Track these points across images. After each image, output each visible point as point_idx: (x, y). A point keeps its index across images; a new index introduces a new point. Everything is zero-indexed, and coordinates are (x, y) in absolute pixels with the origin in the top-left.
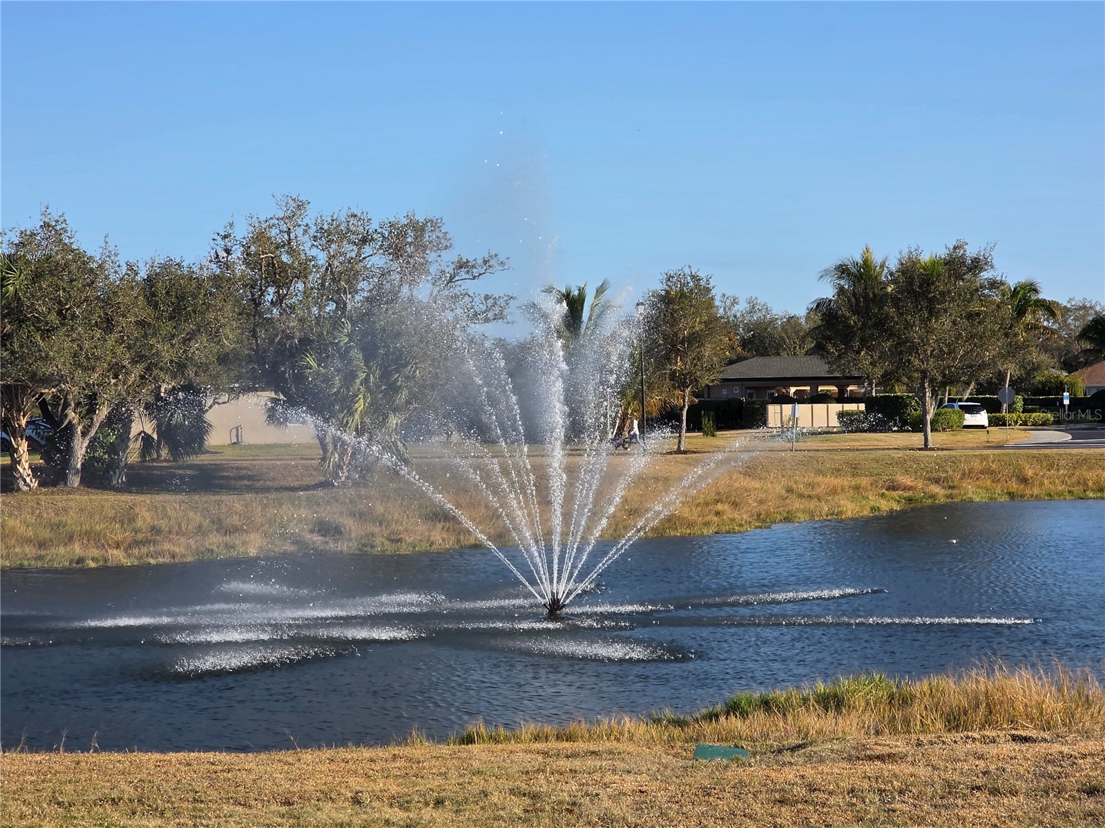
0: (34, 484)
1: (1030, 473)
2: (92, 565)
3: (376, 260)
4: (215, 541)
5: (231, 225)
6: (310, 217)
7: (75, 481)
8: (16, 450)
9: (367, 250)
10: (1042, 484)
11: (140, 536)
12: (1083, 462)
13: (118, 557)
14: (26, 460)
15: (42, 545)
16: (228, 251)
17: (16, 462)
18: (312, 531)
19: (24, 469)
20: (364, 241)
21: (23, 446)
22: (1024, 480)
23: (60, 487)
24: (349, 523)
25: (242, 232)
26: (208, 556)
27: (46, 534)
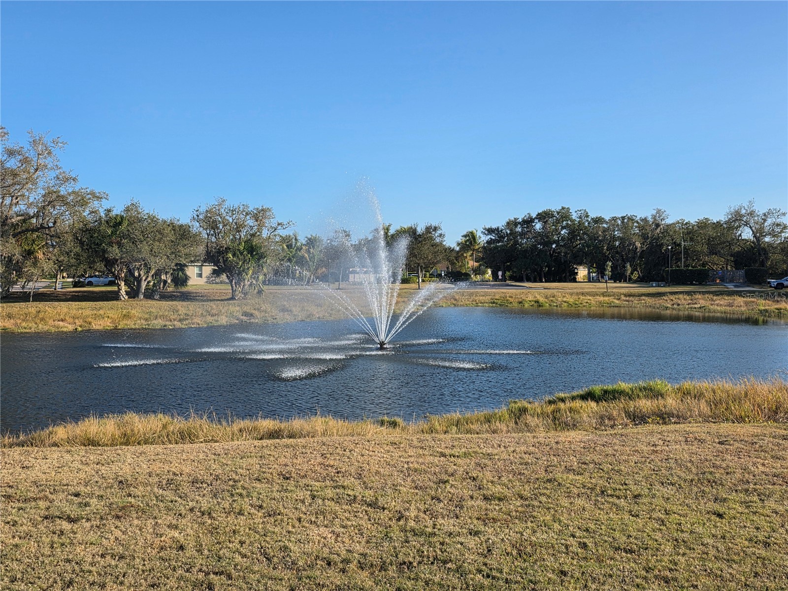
0: (126, 297)
1: (457, 297)
2: (170, 327)
3: (250, 222)
4: (209, 319)
5: (200, 207)
6: (226, 205)
7: (141, 296)
8: (120, 285)
9: (248, 217)
10: (462, 301)
11: (182, 317)
12: (471, 294)
13: (178, 324)
14: (124, 288)
15: (146, 320)
16: (198, 216)
17: (120, 290)
18: (242, 315)
19: (123, 292)
20: (247, 214)
21: (123, 283)
22: (455, 300)
23: (136, 298)
24: (256, 313)
25: (203, 209)
26: (210, 324)
27: (146, 316)
